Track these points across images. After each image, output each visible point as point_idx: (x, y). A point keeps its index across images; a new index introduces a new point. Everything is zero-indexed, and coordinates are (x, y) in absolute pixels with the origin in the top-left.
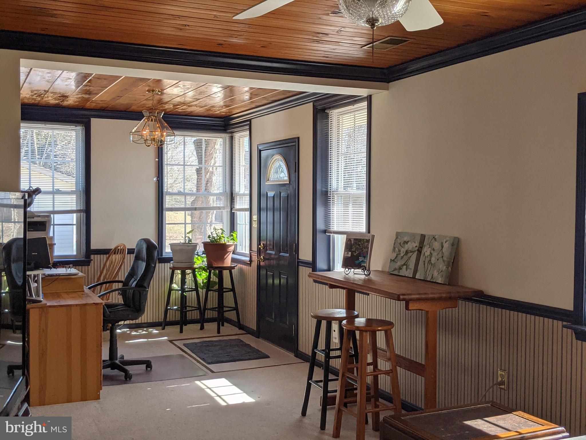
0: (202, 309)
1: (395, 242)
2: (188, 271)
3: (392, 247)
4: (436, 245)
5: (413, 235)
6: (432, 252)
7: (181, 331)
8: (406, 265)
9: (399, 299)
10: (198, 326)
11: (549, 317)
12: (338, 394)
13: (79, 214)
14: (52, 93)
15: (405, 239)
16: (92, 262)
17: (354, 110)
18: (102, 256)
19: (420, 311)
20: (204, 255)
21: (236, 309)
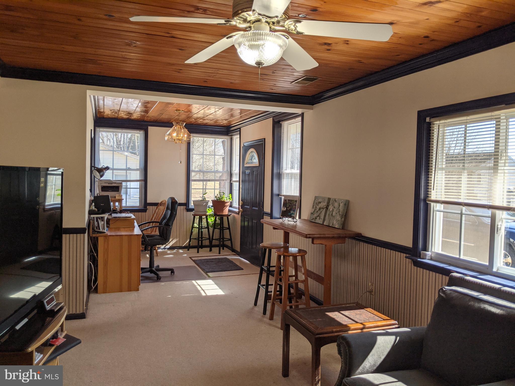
0: (211, 240)
1: (314, 202)
2: (204, 217)
3: (312, 205)
4: (336, 204)
5: (324, 198)
6: (334, 208)
7: (198, 252)
8: (319, 216)
9: (306, 237)
10: (208, 249)
11: (398, 251)
12: (273, 293)
13: (141, 182)
14: (122, 111)
15: (320, 200)
16: (148, 210)
17: (296, 122)
18: (154, 207)
19: (322, 245)
20: (213, 208)
21: (231, 240)
